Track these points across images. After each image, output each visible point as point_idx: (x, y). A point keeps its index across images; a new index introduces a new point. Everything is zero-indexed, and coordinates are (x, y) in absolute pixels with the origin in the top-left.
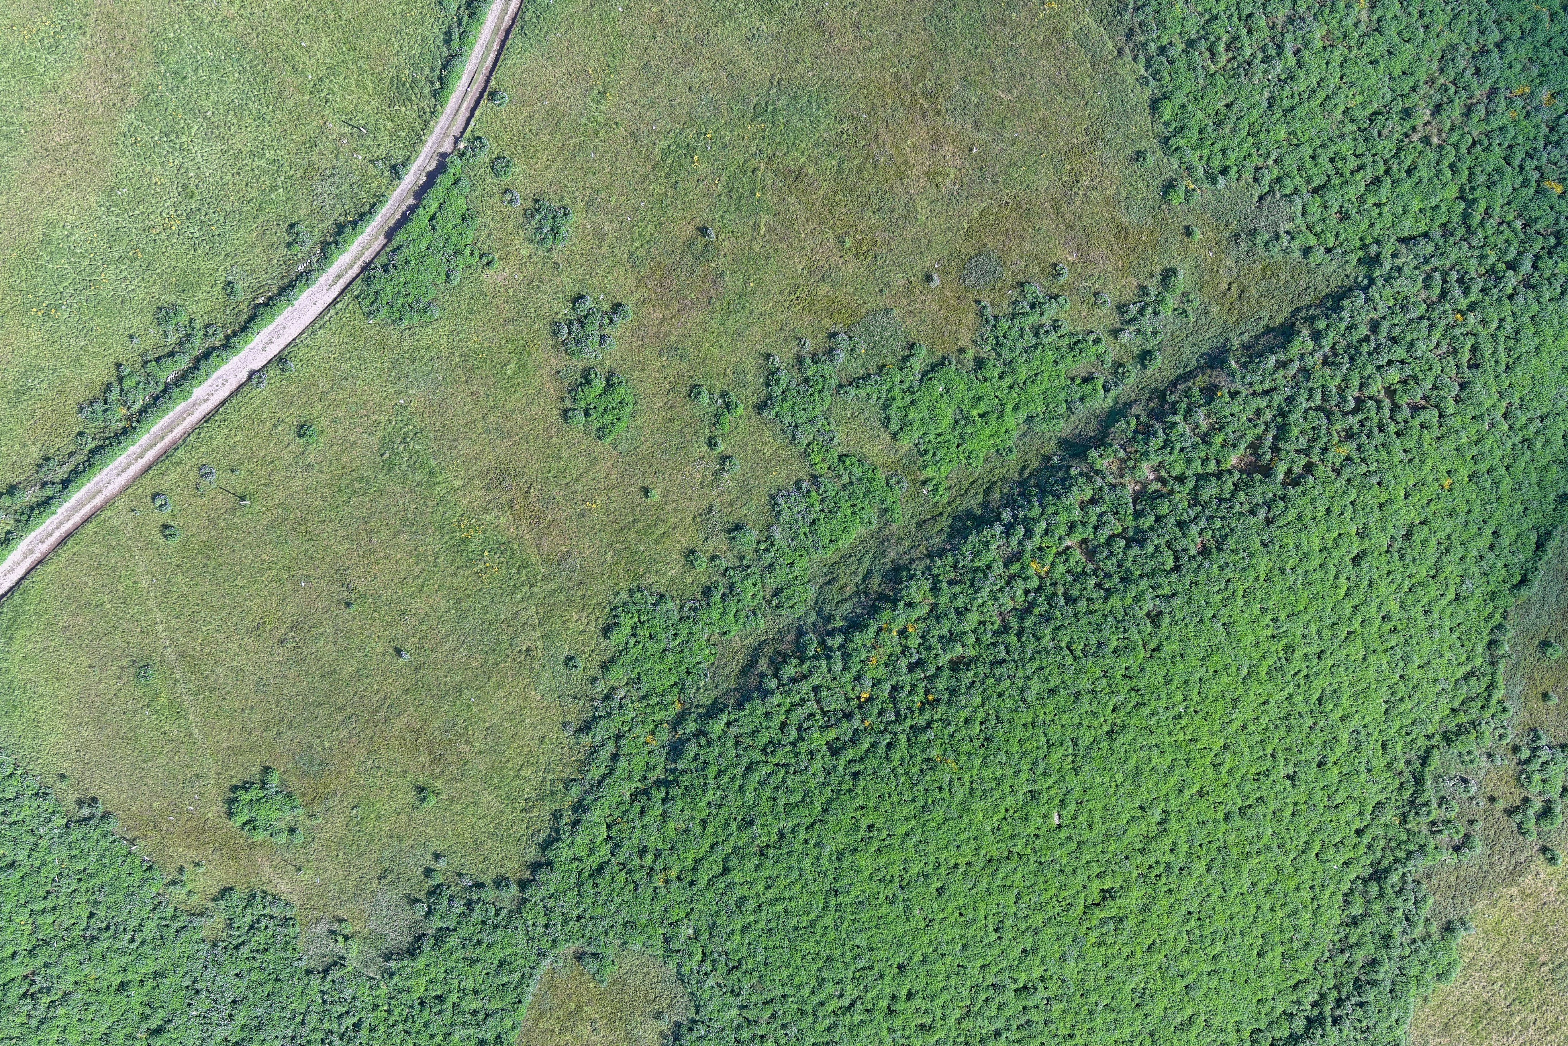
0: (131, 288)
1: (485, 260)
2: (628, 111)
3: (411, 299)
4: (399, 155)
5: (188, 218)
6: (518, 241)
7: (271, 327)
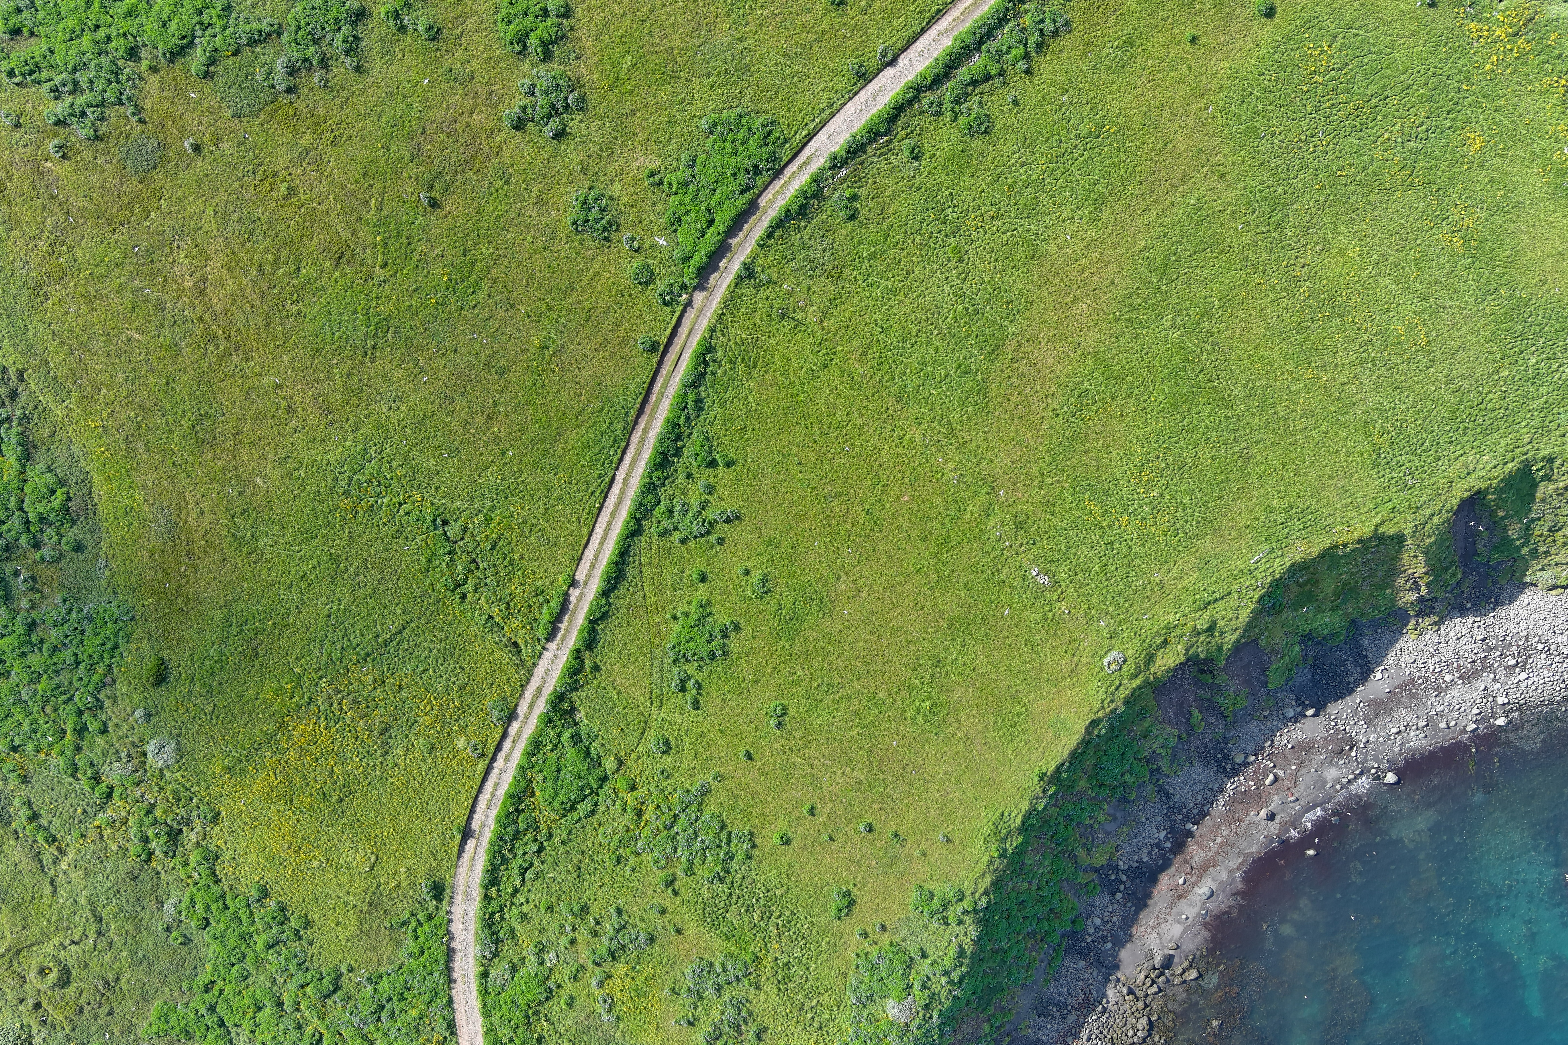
0: (1016, 156)
1: (657, 178)
2: (518, 330)
3: (731, 136)
4: (746, 289)
5: (958, 229)
6: (625, 199)
7: (874, 111)
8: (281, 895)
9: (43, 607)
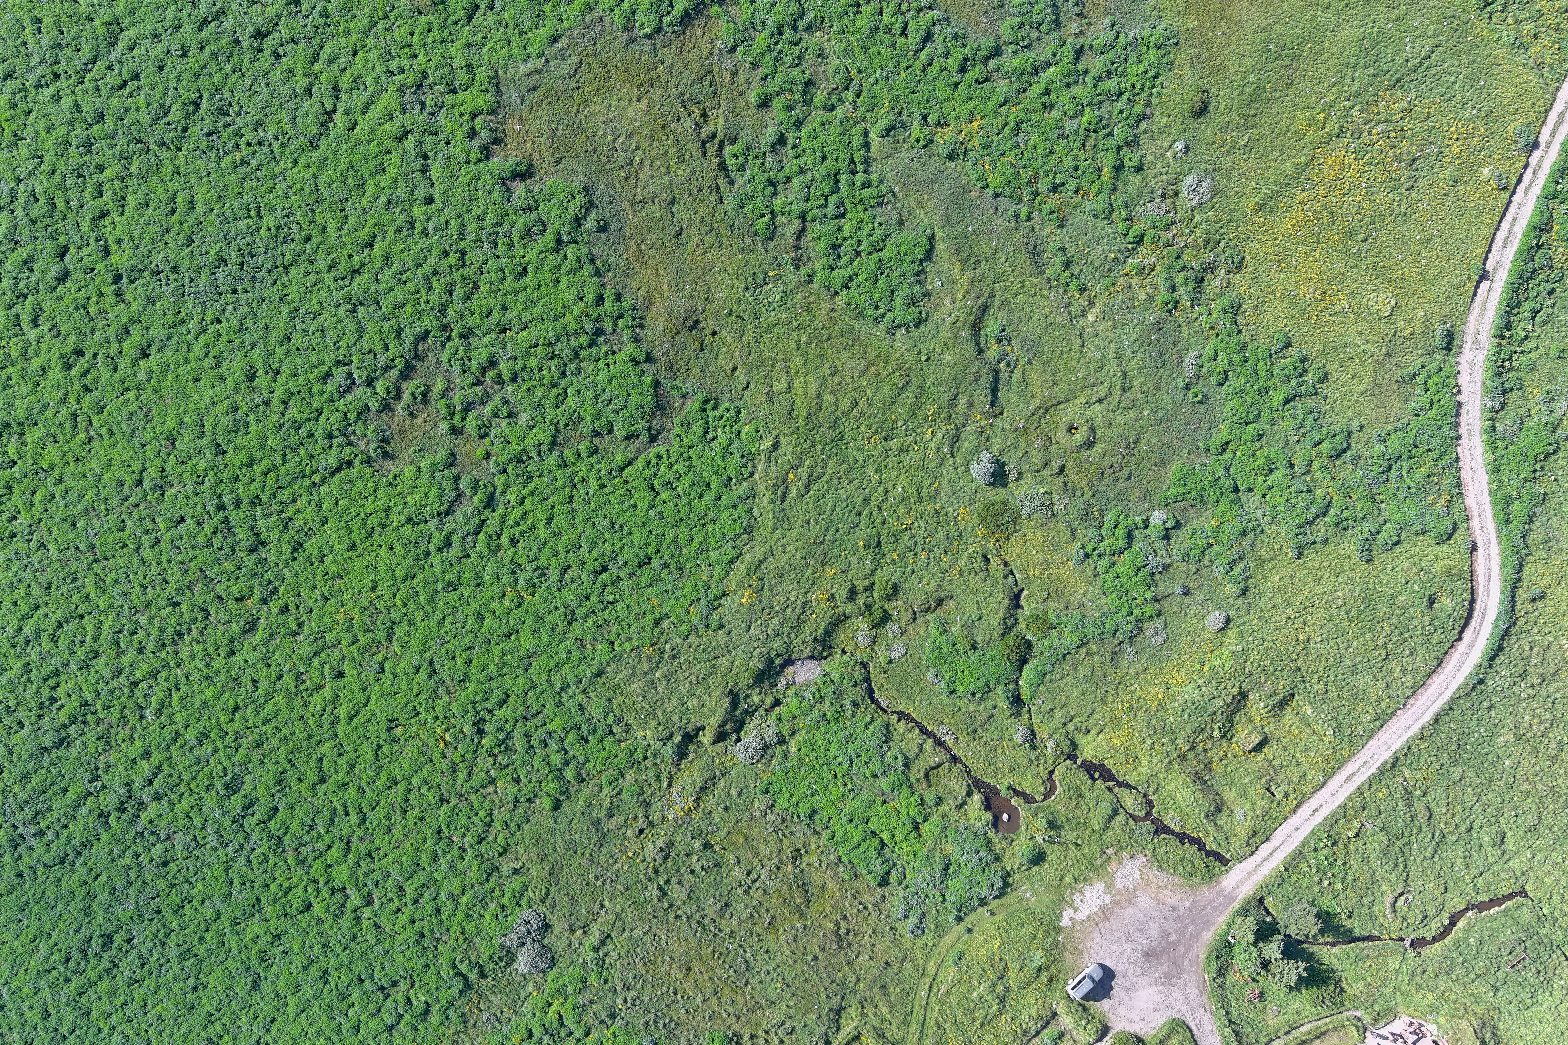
8: (1303, 344)
9: (1090, 32)
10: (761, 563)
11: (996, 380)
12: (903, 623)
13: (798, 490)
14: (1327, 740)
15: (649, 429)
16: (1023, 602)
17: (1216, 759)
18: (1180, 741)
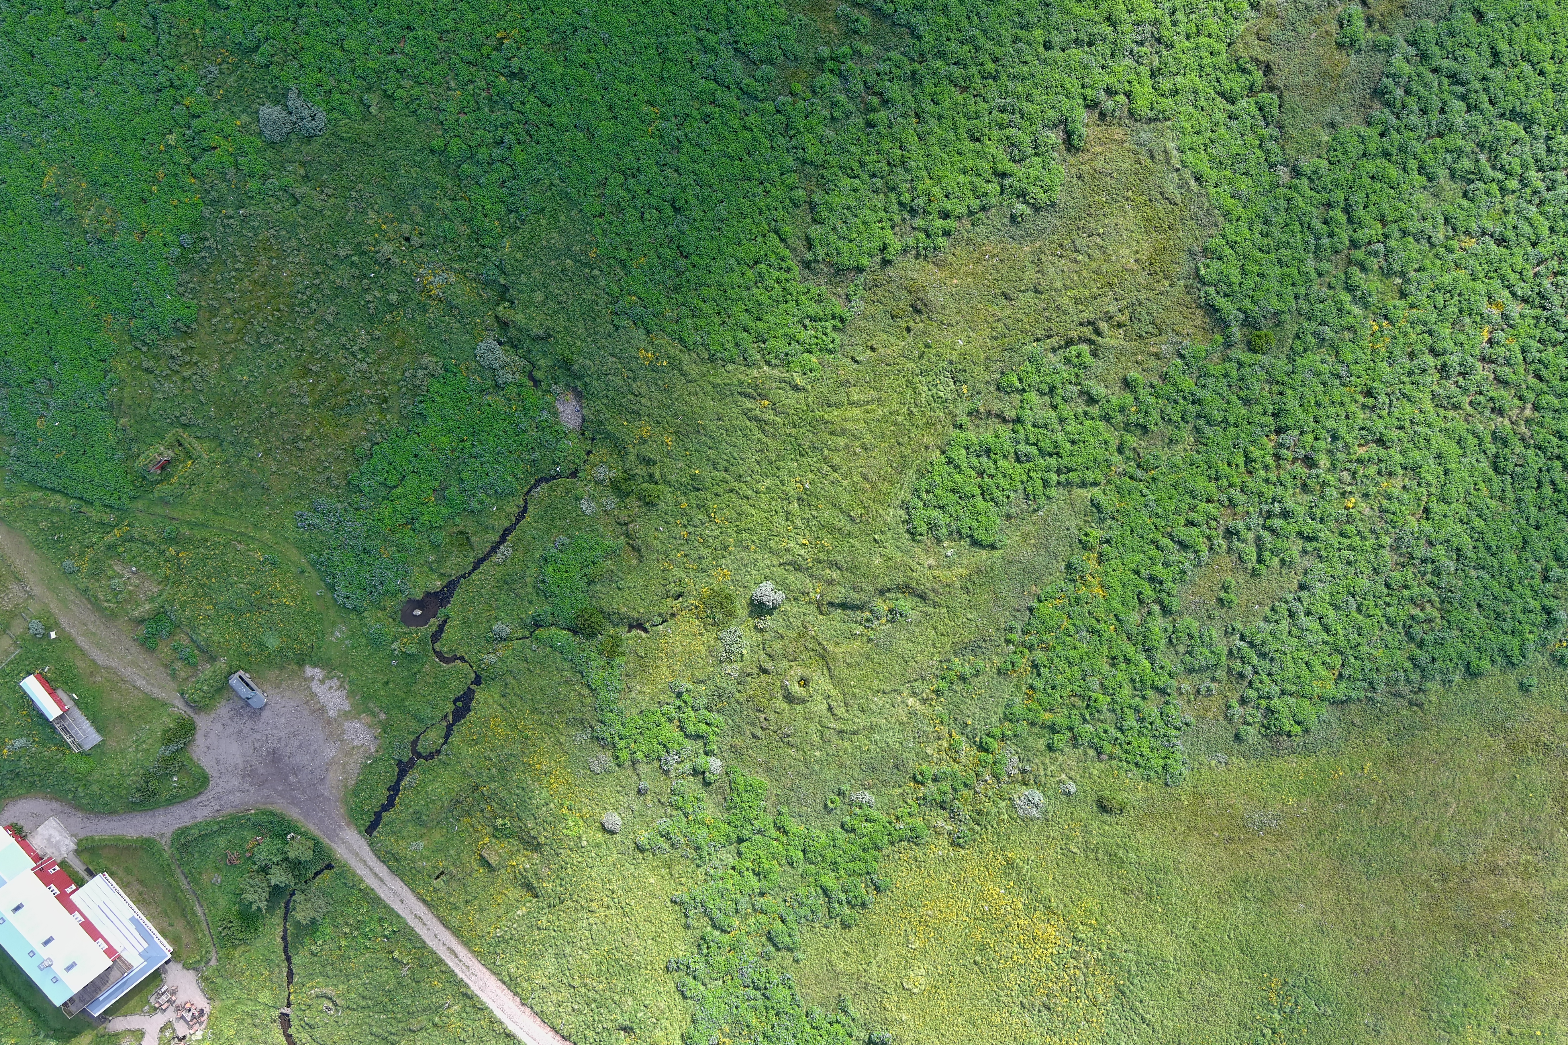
8: (879, 905)
9: (1181, 702)
10: (680, 370)
11: (854, 608)
12: (616, 512)
13: (751, 410)
14: (491, 930)
15: (816, 261)
16: (635, 632)
17: (474, 821)
18: (493, 785)
